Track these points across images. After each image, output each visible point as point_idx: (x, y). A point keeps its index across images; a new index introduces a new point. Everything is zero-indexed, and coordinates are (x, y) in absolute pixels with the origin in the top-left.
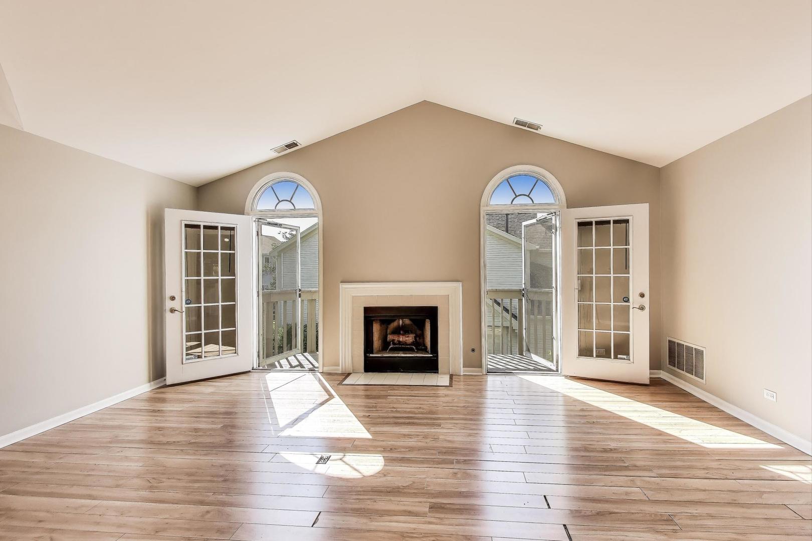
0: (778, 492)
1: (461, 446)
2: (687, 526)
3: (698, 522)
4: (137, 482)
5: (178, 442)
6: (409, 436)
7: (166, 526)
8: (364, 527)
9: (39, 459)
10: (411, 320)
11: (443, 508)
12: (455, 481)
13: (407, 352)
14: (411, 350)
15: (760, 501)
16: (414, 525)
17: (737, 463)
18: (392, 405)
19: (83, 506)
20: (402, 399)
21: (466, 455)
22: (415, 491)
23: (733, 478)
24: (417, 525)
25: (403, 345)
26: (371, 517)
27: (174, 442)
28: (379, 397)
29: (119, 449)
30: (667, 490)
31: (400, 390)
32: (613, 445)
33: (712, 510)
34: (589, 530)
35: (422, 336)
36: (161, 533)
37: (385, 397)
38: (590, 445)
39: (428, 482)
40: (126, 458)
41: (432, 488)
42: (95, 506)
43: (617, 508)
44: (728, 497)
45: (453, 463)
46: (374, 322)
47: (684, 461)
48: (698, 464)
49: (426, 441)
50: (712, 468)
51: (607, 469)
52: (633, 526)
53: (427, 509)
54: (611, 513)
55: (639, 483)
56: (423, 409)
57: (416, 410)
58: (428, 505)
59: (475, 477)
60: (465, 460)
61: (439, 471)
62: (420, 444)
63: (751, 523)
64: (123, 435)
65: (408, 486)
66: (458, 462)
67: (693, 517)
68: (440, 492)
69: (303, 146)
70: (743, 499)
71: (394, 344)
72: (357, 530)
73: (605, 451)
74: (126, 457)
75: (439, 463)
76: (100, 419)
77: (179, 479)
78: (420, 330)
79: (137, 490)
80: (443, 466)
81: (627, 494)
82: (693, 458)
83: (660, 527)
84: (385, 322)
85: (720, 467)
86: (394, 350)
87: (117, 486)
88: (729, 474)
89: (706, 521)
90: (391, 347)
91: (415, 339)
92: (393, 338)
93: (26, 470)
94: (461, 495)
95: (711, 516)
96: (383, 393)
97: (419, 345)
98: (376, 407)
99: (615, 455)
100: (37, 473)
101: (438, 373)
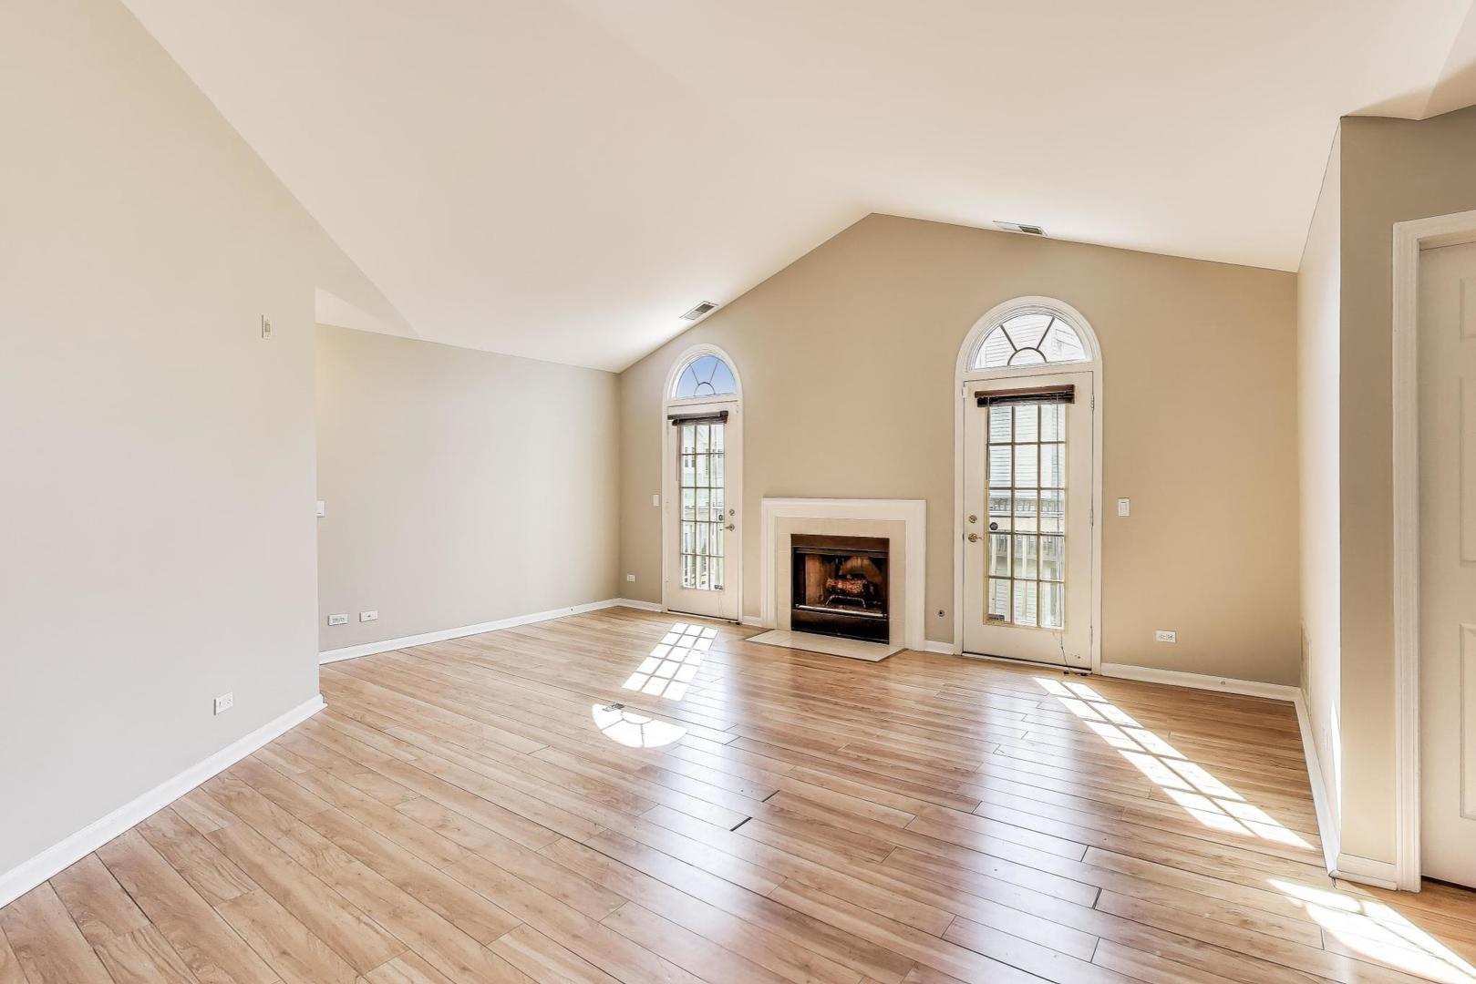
10: (870, 559)
13: (854, 608)
14: (857, 605)
25: (847, 595)
46: (806, 558)
55: (926, 811)
67: (925, 857)
69: (720, 306)
71: (836, 593)
81: (886, 815)
84: (825, 559)
86: (836, 603)
89: (933, 865)
90: (833, 599)
91: (867, 588)
92: (834, 584)
101: (888, 643)
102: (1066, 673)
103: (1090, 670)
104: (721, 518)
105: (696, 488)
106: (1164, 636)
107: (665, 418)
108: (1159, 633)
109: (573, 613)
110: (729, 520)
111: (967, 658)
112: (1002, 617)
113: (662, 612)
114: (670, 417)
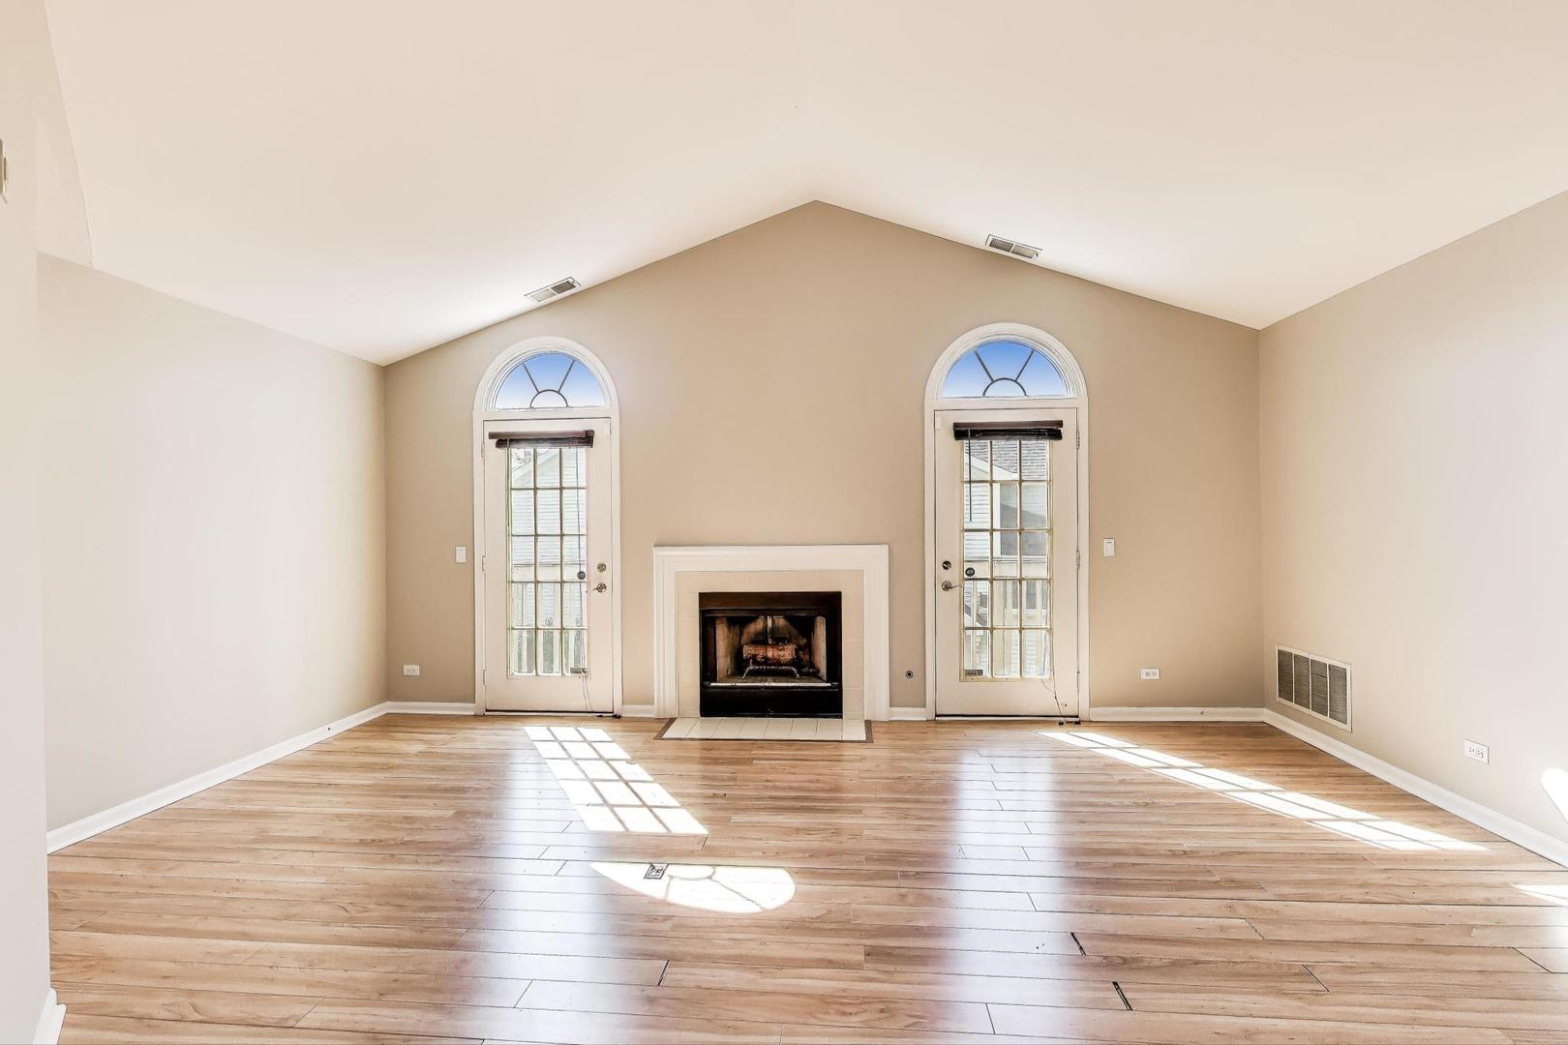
0: (1498, 925)
1: (909, 848)
2: (1338, 984)
3: (1358, 978)
4: (323, 910)
5: (381, 841)
6: (807, 831)
7: (395, 985)
8: (752, 987)
9: (132, 871)
10: (787, 618)
11: (890, 955)
12: (904, 909)
13: (779, 678)
14: (789, 675)
15: (1467, 941)
16: (841, 983)
17: (1424, 876)
18: (764, 777)
19: (236, 952)
20: (780, 765)
21: (918, 864)
22: (834, 926)
23: (1413, 901)
24: (849, 983)
25: (774, 664)
26: (762, 970)
27: (373, 840)
28: (738, 762)
29: (276, 854)
30: (1296, 923)
31: (776, 750)
32: (1187, 844)
33: (1382, 957)
34: (1162, 991)
35: (809, 648)
36: (387, 996)
37: (749, 761)
38: (1146, 844)
39: (855, 910)
40: (292, 870)
41: (865, 921)
42: (259, 952)
43: (1208, 954)
44: (1407, 935)
45: (896, 878)
46: (719, 623)
47: (1322, 872)
48: (1349, 877)
49: (839, 839)
50: (1373, 885)
51: (1180, 886)
52: (1241, 984)
53: (862, 957)
54: (1197, 963)
55: (1241, 911)
56: (824, 782)
57: (807, 785)
58: (862, 949)
59: (941, 902)
60: (917, 873)
61: (871, 891)
62: (829, 845)
63: (1455, 979)
64: (275, 827)
65: (819, 917)
66: (905, 875)
67: (1347, 969)
68: (879, 928)
69: (584, 287)
70: (1436, 938)
71: (756, 662)
72: (740, 992)
73: (1174, 854)
74: (292, 867)
75: (871, 879)
76: (226, 801)
77: (400, 906)
78: (804, 637)
79: (326, 924)
80: (878, 883)
81: (1222, 929)
82: (1339, 866)
83: (1289, 986)
84: (738, 623)
85: (1390, 882)
86: (753, 674)
87: (288, 917)
88: (1405, 893)
89: (1371, 975)
90: (750, 670)
91: (797, 653)
92: (753, 652)
93: (115, 889)
94: (918, 932)
95: (1379, 967)
96: (743, 754)
97: (803, 665)
98: (734, 779)
99: (1191, 862)
100: (137, 895)
101: (841, 717)
102: (1061, 724)
103: (1077, 717)
104: (581, 575)
105: (536, 535)
106: (1150, 674)
107: (480, 435)
108: (1144, 671)
109: (333, 733)
110: (595, 578)
111: (942, 720)
112: (980, 672)
113: (475, 716)
114: (492, 436)
